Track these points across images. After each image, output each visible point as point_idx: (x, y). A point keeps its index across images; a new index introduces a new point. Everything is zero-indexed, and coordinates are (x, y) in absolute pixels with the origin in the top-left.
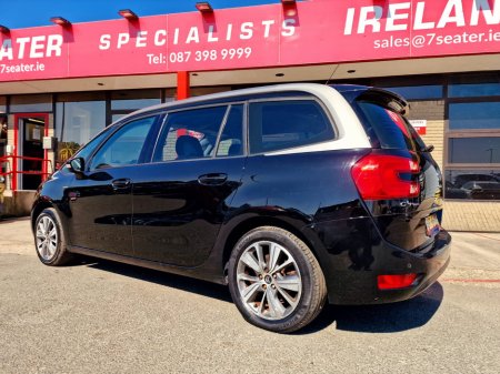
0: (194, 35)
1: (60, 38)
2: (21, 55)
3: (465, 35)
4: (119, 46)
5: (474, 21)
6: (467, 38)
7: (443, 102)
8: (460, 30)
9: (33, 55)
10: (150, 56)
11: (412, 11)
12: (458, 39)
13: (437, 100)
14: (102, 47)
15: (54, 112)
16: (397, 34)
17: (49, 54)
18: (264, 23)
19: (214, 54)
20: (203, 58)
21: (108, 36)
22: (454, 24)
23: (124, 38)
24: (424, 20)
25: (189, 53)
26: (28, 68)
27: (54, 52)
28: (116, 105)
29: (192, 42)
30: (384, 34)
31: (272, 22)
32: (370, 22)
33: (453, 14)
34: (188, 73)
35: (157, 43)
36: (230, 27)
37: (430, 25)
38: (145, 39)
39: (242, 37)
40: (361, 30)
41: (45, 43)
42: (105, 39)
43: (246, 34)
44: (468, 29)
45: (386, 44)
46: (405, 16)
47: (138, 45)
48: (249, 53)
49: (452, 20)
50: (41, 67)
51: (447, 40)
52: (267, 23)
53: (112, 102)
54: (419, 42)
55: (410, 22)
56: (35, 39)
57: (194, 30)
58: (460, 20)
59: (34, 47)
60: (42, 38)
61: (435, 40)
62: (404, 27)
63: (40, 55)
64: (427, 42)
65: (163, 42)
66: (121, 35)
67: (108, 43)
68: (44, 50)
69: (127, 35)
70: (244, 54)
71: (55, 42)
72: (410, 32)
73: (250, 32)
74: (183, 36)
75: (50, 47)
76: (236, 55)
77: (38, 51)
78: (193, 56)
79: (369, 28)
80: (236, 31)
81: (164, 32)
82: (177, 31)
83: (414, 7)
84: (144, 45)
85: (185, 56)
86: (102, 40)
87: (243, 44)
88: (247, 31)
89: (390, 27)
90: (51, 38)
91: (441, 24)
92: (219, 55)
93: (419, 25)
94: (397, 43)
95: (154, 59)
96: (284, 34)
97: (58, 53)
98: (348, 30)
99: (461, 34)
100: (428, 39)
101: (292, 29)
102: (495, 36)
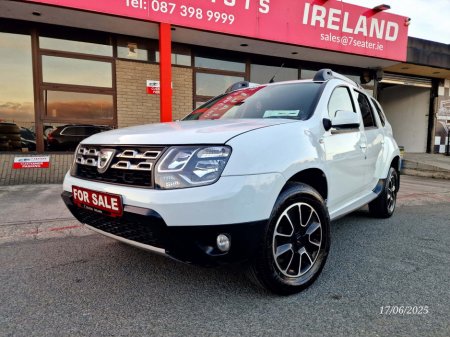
5: (371, 35)
6: (368, 45)
8: (366, 39)
11: (341, 17)
12: (364, 45)
16: (333, 32)
19: (199, 13)
20: (188, 14)
22: (362, 33)
24: (349, 26)
25: (174, 5)
28: (45, 42)
30: (326, 31)
32: (319, 18)
33: (362, 26)
37: (350, 31)
39: (226, 3)
40: (313, 23)
43: (230, 2)
45: (328, 38)
46: (338, 20)
48: (232, 20)
49: (361, 30)
51: (357, 43)
53: (41, 39)
54: (345, 41)
55: (340, 24)
58: (365, 32)
61: (353, 42)
62: (337, 28)
64: (349, 42)
70: (228, 21)
72: (341, 34)
76: (214, 18)
78: (179, 9)
79: (318, 22)
83: (343, 15)
85: (169, 8)
87: (228, 10)
89: (330, 26)
91: (356, 32)
93: (345, 29)
94: (333, 38)
95: (133, 3)
96: (261, 10)
98: (305, 21)
99: (365, 42)
100: (349, 40)
101: (267, 7)
102: (380, 47)
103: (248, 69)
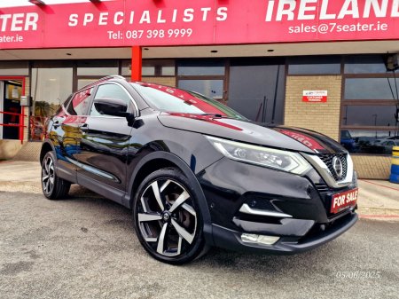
0: (146, 17)
1: (36, 16)
2: (4, 29)
3: (359, 25)
4: (85, 24)
5: (366, 15)
6: (360, 27)
7: (340, 77)
8: (356, 21)
9: (14, 28)
10: (110, 32)
11: (319, 4)
12: (354, 28)
13: (336, 75)
14: (70, 24)
15: (30, 76)
16: (307, 22)
17: (26, 28)
18: (202, 9)
19: (162, 33)
20: (153, 36)
21: (76, 16)
22: (351, 16)
23: (89, 18)
24: (328, 13)
25: (142, 31)
26: (9, 39)
27: (31, 27)
28: (81, 71)
29: (145, 22)
30: (296, 22)
31: (209, 9)
32: (286, 12)
33: (350, 8)
34: (141, 47)
35: (116, 22)
36: (175, 12)
37: (333, 16)
38: (106, 19)
39: (185, 20)
40: (279, 18)
41: (24, 19)
42: (74, 18)
43: (188, 18)
44: (361, 20)
45: (298, 30)
46: (313, 8)
47: (101, 23)
48: (190, 33)
49: (349, 13)
50: (20, 39)
51: (345, 28)
52: (205, 10)
53: (78, 69)
54: (323, 29)
55: (317, 13)
56: (15, 16)
57: (147, 13)
58: (355, 14)
59: (15, 22)
60: (22, 15)
61: (335, 28)
62: (312, 17)
63: (20, 29)
64: (330, 29)
65: (121, 21)
66: (86, 15)
67: (76, 21)
68: (23, 25)
69: (92, 15)
70: (186, 34)
71: (32, 19)
72: (317, 22)
73: (192, 16)
74: (137, 17)
75: (28, 23)
76: (180, 34)
77: (17, 25)
78: (146, 34)
79: (285, 17)
80: (180, 15)
81: (122, 14)
82: (132, 13)
84: (105, 23)
85: (139, 34)
86: (71, 19)
87: (186, 26)
88: (189, 16)
89: (301, 16)
90: (29, 15)
91: (341, 16)
92: (166, 34)
93: (323, 16)
94: (306, 29)
95: (114, 36)
96: (218, 19)
97: (35, 28)
98: (269, 18)
99: (356, 25)
100: (330, 27)
101: (225, 15)
102: (383, 27)
103: (227, 71)
